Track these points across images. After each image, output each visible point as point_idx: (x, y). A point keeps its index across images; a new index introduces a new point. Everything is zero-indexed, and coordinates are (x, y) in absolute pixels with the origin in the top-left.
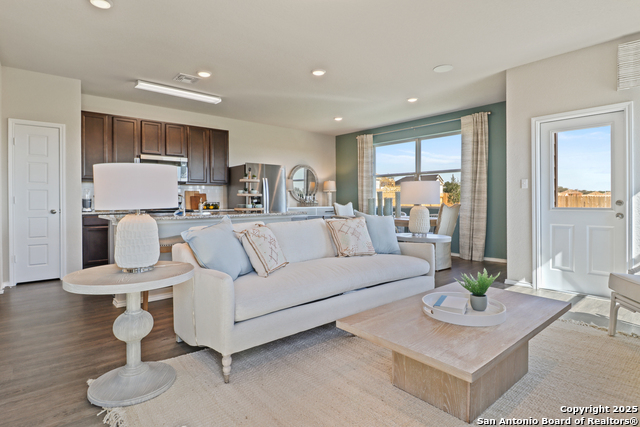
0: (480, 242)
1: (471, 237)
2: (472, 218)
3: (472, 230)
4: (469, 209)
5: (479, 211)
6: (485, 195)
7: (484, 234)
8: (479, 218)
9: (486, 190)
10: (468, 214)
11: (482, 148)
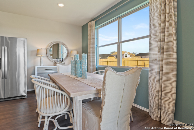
0: (169, 106)
1: (160, 99)
2: (160, 80)
3: (160, 91)
4: (157, 71)
5: (167, 73)
6: (175, 57)
7: (173, 98)
8: (167, 80)
9: (175, 51)
10: (157, 75)
11: (169, 9)
